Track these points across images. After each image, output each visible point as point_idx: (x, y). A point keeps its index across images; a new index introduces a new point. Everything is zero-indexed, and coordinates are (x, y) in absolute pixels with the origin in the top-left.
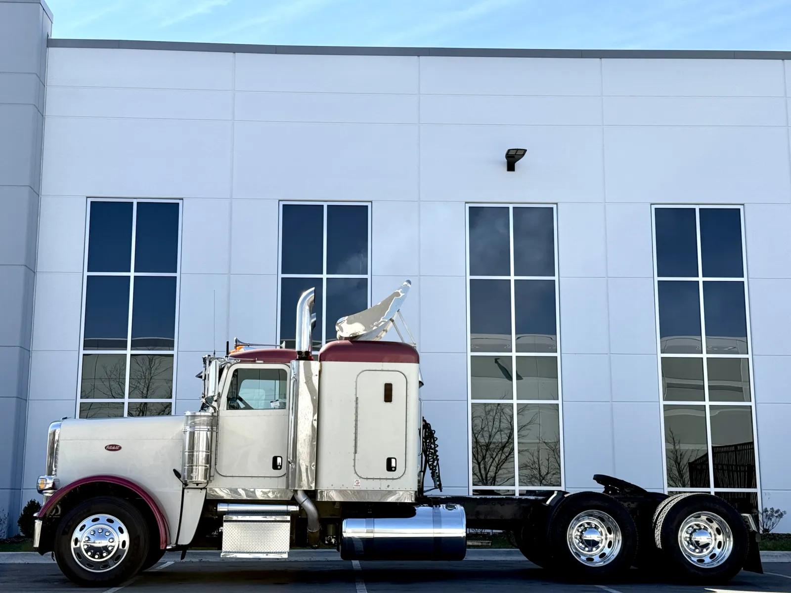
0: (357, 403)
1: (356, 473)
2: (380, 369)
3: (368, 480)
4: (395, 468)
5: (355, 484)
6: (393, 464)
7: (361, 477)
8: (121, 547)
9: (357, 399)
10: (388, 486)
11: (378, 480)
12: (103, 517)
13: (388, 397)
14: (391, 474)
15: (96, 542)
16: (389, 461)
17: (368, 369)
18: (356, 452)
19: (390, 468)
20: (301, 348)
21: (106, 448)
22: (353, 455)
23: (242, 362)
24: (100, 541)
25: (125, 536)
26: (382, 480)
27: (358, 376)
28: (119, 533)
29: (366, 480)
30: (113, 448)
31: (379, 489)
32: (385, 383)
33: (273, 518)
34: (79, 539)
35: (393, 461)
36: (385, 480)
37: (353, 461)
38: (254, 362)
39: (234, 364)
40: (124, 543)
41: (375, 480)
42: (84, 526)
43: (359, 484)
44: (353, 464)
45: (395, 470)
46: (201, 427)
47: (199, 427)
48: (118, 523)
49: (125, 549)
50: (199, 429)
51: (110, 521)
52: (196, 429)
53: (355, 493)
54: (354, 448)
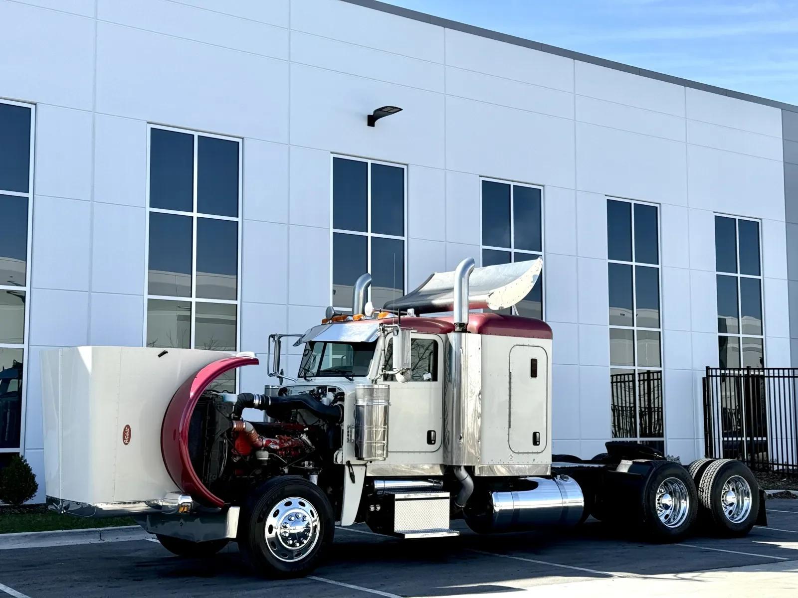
0: (510, 378)
1: (510, 448)
2: (528, 344)
3: (518, 454)
4: (539, 442)
5: (509, 458)
6: (538, 438)
7: (514, 452)
9: (510, 373)
10: (534, 460)
11: (526, 454)
12: (296, 500)
13: (534, 374)
14: (536, 448)
16: (534, 435)
17: (518, 344)
18: (510, 427)
19: (535, 442)
22: (508, 430)
24: (294, 528)
25: (316, 519)
26: (528, 454)
27: (511, 350)
28: (312, 518)
30: (127, 434)
32: (531, 358)
33: (428, 495)
34: (273, 526)
35: (538, 435)
36: (531, 454)
37: (507, 435)
40: (315, 527)
41: (523, 454)
42: (277, 511)
43: (513, 459)
44: (507, 439)
45: (539, 444)
46: (380, 401)
47: (377, 401)
48: (309, 506)
49: (316, 534)
50: (377, 403)
51: (302, 504)
52: (374, 403)
53: (508, 467)
54: (508, 423)
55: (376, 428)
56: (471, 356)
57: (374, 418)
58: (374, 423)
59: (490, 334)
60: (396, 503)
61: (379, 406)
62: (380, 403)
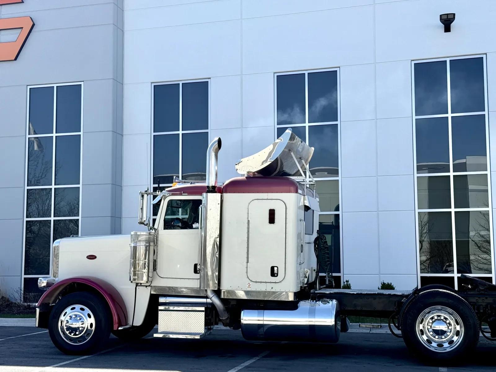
0: (248, 225)
1: (248, 277)
2: (266, 198)
3: (257, 283)
4: (277, 274)
5: (247, 286)
6: (276, 271)
7: (251, 281)
8: (89, 328)
9: (249, 221)
10: (272, 288)
11: (265, 283)
12: (78, 307)
13: (272, 220)
14: (274, 279)
15: (73, 324)
16: (272, 268)
17: (256, 198)
18: (248, 262)
19: (273, 274)
20: (209, 183)
21: (87, 257)
22: (246, 264)
23: (173, 195)
24: (76, 324)
25: (92, 320)
26: (267, 283)
27: (249, 204)
28: (88, 318)
29: (255, 283)
30: (92, 257)
31: (266, 290)
32: (269, 209)
33: (187, 308)
34: (63, 321)
35: (276, 268)
36: (270, 283)
37: (246, 269)
38: (181, 194)
39: (168, 197)
40: (91, 325)
41: (262, 283)
42: (66, 313)
43: (250, 286)
44: (246, 271)
45: (277, 276)
46: (141, 243)
47: (139, 243)
48: (88, 311)
49: (92, 329)
50: (139, 245)
51: (82, 309)
52: (137, 245)
53: (247, 293)
54: (246, 259)
55: (138, 261)
56: (210, 210)
57: (137, 255)
58: (137, 258)
59: (230, 193)
60: (160, 312)
61: (141, 246)
62: (141, 245)
